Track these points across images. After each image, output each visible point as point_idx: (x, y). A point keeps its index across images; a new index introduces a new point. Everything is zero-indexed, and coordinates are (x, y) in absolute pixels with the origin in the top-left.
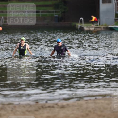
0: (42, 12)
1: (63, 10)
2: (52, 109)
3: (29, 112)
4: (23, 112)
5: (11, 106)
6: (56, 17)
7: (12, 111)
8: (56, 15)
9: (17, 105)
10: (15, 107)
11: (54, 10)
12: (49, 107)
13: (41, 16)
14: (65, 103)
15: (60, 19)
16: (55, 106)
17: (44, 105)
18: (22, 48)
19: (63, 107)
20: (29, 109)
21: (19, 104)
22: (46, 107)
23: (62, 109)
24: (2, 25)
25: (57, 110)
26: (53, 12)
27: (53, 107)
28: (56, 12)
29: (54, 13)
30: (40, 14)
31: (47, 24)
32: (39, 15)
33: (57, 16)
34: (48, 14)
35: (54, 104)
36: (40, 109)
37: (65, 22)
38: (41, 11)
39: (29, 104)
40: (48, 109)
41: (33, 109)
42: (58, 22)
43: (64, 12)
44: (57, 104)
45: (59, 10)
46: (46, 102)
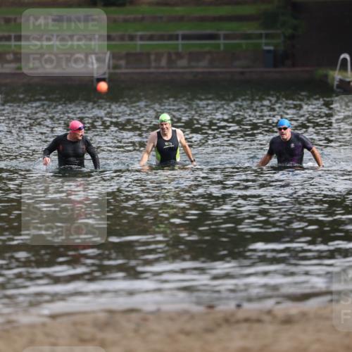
0: (227, 37)
1: (290, 31)
2: (256, 326)
3: (188, 333)
4: (169, 336)
5: (134, 316)
6: (269, 51)
7: (136, 331)
8: (267, 44)
9: (152, 313)
10: (145, 320)
11: (263, 32)
12: (247, 320)
13: (222, 48)
14: (293, 308)
15: (279, 59)
16: (267, 318)
17: (233, 314)
18: (167, 145)
19: (288, 321)
20: (188, 327)
21: (158, 310)
22: (238, 322)
23: (287, 326)
24: (106, 76)
25: (270, 329)
26: (260, 36)
27: (259, 321)
28: (267, 36)
29: (264, 41)
30: (222, 41)
31: (242, 73)
32: (219, 45)
33: (271, 48)
34: (243, 42)
35: (261, 311)
36: (219, 325)
37: (294, 65)
38: (222, 33)
39: (186, 312)
40: (245, 325)
41: (199, 325)
42: (275, 66)
43: (292, 37)
44: (269, 312)
45: (279, 31)
46: (239, 306)
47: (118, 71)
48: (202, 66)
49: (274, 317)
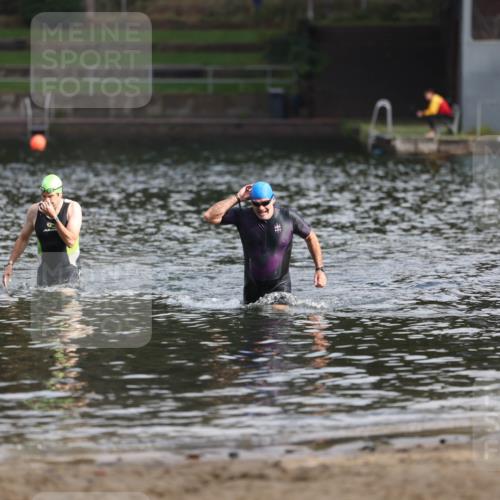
0: (217, 74)
1: (305, 68)
2: (258, 483)
3: (160, 494)
5: (84, 468)
6: (275, 96)
8: (273, 86)
9: (109, 464)
10: (100, 474)
11: (268, 67)
12: (244, 476)
13: (210, 90)
14: (312, 459)
15: (290, 106)
16: (272, 472)
17: (224, 468)
19: (303, 476)
20: (162, 485)
21: (120, 460)
22: (232, 478)
23: (302, 485)
25: (277, 488)
26: (263, 74)
27: (262, 477)
28: (275, 74)
29: (269, 80)
30: (210, 81)
31: (238, 126)
32: (205, 86)
33: (279, 90)
34: (240, 82)
35: (265, 463)
36: (205, 483)
37: (311, 115)
38: (210, 69)
39: (158, 464)
40: (242, 483)
41: (177, 482)
42: (286, 115)
43: (308, 76)
44: (277, 465)
45: (290, 68)
46: (233, 455)
47: (62, 121)
48: (182, 115)
49: (284, 471)
